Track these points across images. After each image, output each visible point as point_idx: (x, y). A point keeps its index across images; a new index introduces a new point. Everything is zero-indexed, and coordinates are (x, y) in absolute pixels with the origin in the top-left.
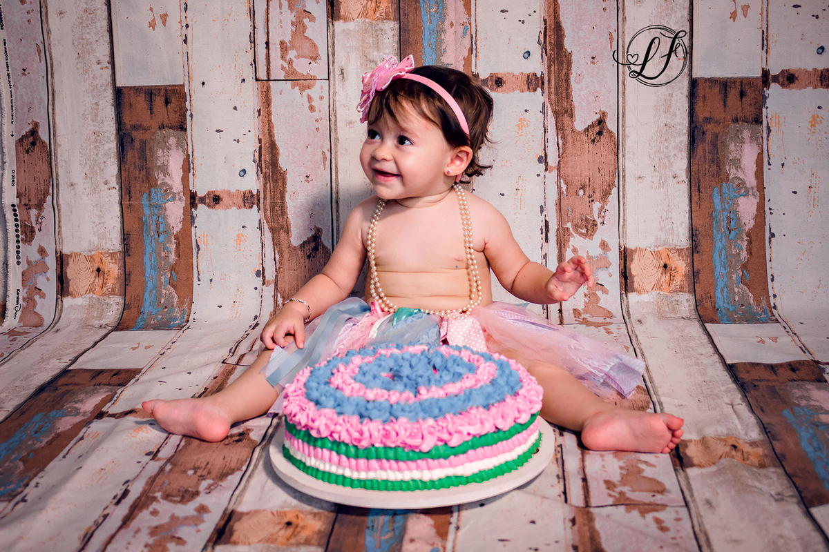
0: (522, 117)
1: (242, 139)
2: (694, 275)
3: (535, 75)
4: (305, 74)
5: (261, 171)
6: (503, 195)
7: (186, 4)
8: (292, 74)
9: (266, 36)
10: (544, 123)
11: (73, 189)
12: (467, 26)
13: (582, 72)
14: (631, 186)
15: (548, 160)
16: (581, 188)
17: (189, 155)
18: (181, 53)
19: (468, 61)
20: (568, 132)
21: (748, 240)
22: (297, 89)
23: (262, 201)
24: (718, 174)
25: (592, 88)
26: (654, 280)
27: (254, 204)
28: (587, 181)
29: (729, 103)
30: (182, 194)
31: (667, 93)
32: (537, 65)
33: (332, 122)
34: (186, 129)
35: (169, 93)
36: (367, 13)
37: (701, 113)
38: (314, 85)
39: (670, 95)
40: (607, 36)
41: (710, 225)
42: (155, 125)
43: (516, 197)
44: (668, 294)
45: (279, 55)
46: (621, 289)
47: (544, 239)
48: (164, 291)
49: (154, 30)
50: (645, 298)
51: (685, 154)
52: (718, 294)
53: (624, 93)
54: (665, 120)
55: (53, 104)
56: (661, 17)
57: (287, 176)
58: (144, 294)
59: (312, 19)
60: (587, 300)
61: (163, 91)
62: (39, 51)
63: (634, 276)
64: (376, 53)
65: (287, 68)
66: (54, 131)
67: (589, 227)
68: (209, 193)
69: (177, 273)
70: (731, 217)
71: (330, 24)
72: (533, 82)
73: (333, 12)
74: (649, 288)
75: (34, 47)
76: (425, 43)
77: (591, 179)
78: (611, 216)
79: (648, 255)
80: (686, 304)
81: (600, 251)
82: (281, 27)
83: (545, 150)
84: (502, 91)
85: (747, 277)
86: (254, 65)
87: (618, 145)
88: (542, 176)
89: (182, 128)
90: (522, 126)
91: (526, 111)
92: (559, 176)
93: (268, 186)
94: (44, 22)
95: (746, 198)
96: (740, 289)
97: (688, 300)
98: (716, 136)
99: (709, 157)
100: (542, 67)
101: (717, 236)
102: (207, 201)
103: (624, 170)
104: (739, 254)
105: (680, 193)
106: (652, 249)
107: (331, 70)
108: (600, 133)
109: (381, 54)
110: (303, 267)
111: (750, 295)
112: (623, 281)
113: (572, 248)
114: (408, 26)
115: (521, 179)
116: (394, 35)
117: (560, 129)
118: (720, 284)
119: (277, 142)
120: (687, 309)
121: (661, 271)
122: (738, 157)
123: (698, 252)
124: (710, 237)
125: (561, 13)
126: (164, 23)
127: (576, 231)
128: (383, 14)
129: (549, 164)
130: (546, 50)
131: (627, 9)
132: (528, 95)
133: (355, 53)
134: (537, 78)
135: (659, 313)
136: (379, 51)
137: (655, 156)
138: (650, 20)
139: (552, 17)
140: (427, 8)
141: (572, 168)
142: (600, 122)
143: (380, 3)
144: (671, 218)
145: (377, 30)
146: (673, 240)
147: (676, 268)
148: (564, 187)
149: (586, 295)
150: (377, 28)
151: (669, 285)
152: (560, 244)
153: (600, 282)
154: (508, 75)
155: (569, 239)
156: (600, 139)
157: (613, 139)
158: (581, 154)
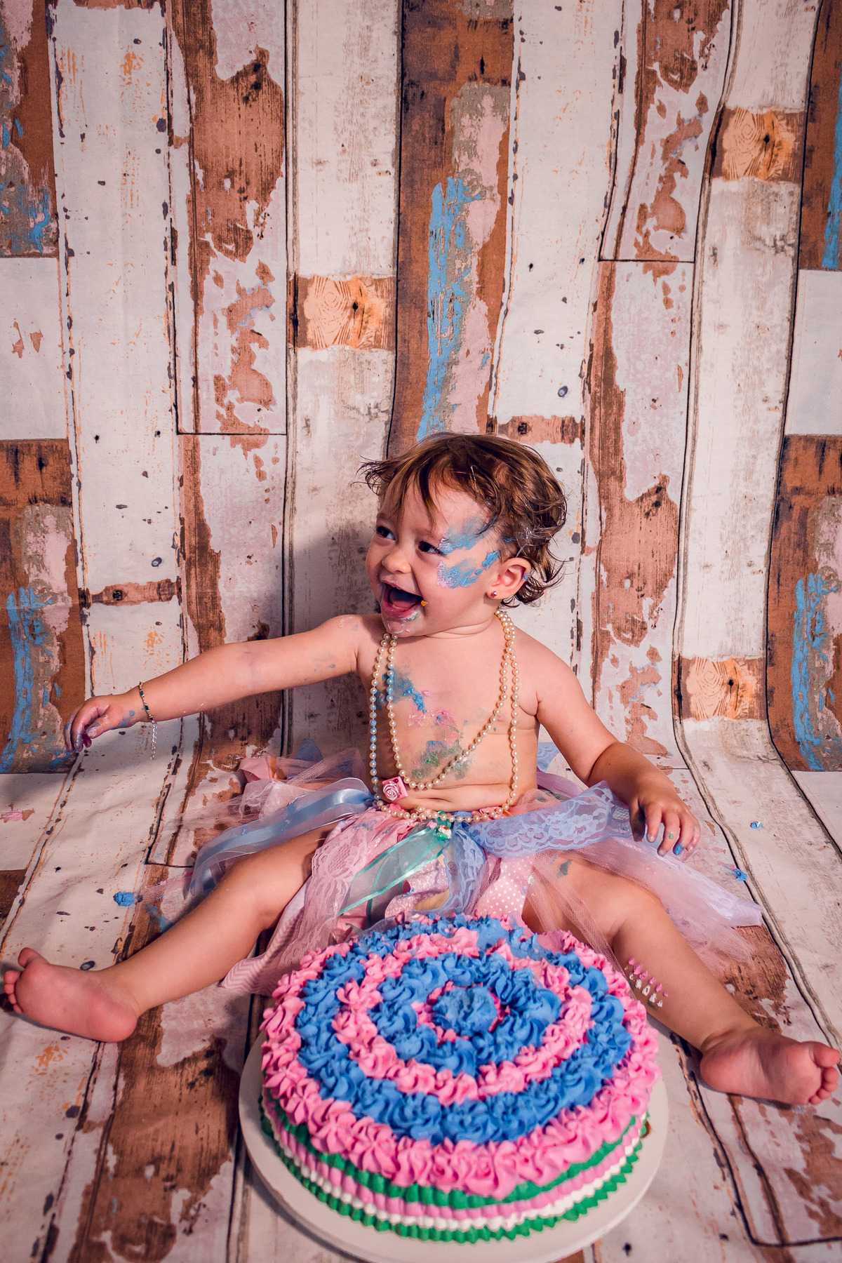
1: (154, 518)
2: (767, 695)
3: (573, 419)
4: (252, 425)
5: (184, 557)
7: (70, 318)
8: (232, 425)
9: (193, 369)
10: (584, 490)
12: (488, 353)
13: (638, 419)
14: (694, 577)
15: (587, 539)
16: (628, 578)
17: (75, 541)
18: (63, 393)
19: (483, 401)
20: (615, 501)
21: (835, 650)
22: (239, 448)
23: (184, 590)
24: (804, 563)
25: (652, 443)
26: (716, 702)
27: (173, 594)
28: (636, 568)
29: (827, 469)
30: (66, 595)
31: (750, 454)
32: (575, 407)
33: (289, 489)
34: (70, 504)
35: (44, 451)
36: (348, 338)
37: (791, 482)
38: (264, 442)
39: (754, 457)
40: (674, 370)
41: (791, 630)
42: (22, 496)
44: (735, 721)
45: (213, 396)
46: (674, 714)
47: (575, 645)
48: (42, 711)
49: (20, 356)
50: (704, 725)
51: (765, 535)
52: (797, 721)
53: (693, 451)
54: (744, 490)
56: (749, 351)
57: (221, 558)
58: (13, 715)
59: (264, 344)
60: (629, 728)
61: (34, 449)
63: (691, 695)
64: (359, 397)
65: (225, 417)
67: (636, 630)
68: (107, 589)
69: (61, 686)
70: (818, 617)
71: (291, 352)
72: (570, 430)
73: (295, 335)
74: (709, 711)
76: (429, 380)
77: (642, 565)
78: (665, 619)
79: (709, 666)
80: (758, 735)
81: (647, 661)
82: (217, 355)
83: (583, 526)
85: (833, 698)
86: (174, 411)
87: (680, 521)
88: (578, 559)
89: (65, 501)
92: (599, 559)
93: (193, 572)
95: (837, 594)
96: (824, 715)
97: (760, 730)
98: (805, 512)
99: (794, 538)
100: (583, 408)
101: (797, 643)
102: (105, 598)
103: (686, 555)
104: (824, 668)
105: (754, 586)
106: (714, 660)
107: (291, 420)
108: (657, 504)
109: (367, 398)
111: (837, 722)
112: (676, 702)
113: (612, 657)
114: (409, 358)
116: (386, 371)
117: (604, 496)
118: (799, 707)
119: (208, 522)
120: (760, 741)
121: (725, 689)
122: (831, 540)
123: (773, 665)
124: (789, 644)
125: (614, 335)
126: (37, 346)
127: (619, 636)
128: (372, 339)
129: (587, 544)
130: (589, 385)
131: (703, 335)
132: (561, 447)
133: (327, 396)
134: (575, 424)
135: (726, 748)
136: (363, 393)
137: (728, 538)
138: (734, 353)
139: (602, 341)
140: (438, 332)
141: (617, 549)
142: (659, 489)
143: (367, 322)
144: (742, 619)
145: (361, 363)
146: (742, 647)
147: (744, 685)
148: (604, 575)
149: (627, 721)
150: (361, 360)
151: (736, 708)
152: (597, 652)
153: (646, 702)
154: (535, 419)
155: (609, 647)
156: (657, 511)
157: (674, 512)
158: (630, 530)
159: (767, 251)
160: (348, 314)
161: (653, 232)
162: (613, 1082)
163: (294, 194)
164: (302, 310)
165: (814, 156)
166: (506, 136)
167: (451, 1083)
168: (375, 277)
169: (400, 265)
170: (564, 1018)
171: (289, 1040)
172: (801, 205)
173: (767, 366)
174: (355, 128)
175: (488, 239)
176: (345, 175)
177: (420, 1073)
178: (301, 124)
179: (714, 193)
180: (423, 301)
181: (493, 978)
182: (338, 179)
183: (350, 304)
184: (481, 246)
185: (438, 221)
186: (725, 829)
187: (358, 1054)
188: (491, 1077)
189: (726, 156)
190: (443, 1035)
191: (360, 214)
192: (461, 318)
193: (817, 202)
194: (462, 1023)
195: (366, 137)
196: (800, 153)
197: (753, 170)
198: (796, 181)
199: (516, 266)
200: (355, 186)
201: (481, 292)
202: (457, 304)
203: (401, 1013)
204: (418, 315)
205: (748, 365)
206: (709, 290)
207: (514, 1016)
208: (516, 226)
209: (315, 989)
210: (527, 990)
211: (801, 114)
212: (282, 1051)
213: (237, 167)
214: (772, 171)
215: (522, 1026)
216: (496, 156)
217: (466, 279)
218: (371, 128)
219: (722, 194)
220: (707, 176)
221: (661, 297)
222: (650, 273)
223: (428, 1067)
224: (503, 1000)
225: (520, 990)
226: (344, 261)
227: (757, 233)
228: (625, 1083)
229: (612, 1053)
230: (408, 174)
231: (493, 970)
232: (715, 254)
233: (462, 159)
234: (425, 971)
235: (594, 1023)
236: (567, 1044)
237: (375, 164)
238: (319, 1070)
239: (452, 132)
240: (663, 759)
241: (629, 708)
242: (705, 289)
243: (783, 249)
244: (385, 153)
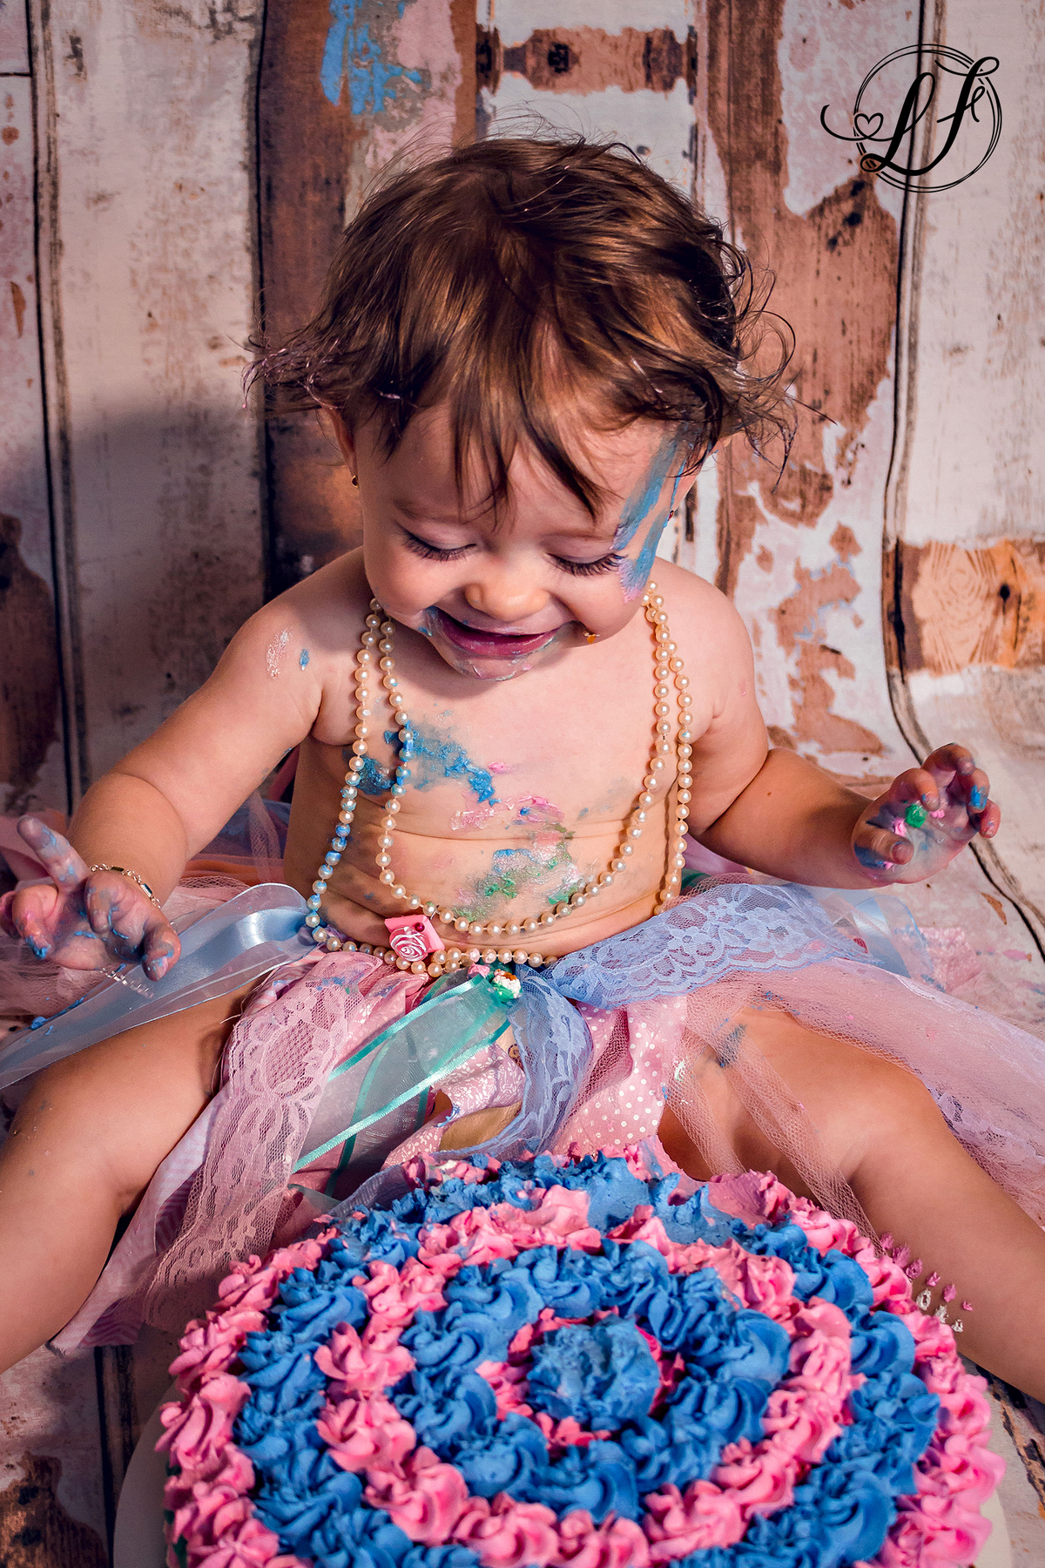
3: (669, 35)
10: (693, 190)
13: (813, 30)
14: (931, 373)
20: (765, 218)
25: (842, 83)
26: (973, 634)
28: (808, 359)
32: (676, 7)
33: (45, 200)
44: (1015, 671)
46: (888, 662)
47: (683, 531)
50: (953, 684)
54: (1039, 182)
60: (798, 696)
63: (923, 622)
67: (808, 492)
72: (663, 60)
74: (961, 655)
77: (820, 352)
78: (871, 464)
79: (959, 560)
81: (831, 554)
84: (568, 87)
87: (902, 255)
91: (641, 150)
100: (692, 10)
103: (913, 329)
106: (971, 545)
107: (38, 43)
108: (853, 220)
112: (893, 638)
113: (756, 550)
117: (739, 206)
121: (993, 606)
127: (774, 506)
132: (645, 98)
134: (674, 46)
135: (1000, 730)
137: (1004, 287)
142: (858, 187)
144: (1026, 457)
146: (1028, 517)
147: (1032, 596)
149: (793, 683)
151: (1015, 644)
152: (728, 544)
153: (830, 643)
154: (585, 36)
155: (753, 530)
156: (852, 235)
157: (889, 235)
158: (795, 280)
162: (918, 1503)
167: (594, 1542)
170: (800, 1373)
171: (227, 1474)
177: (524, 1523)
181: (640, 1297)
186: (1025, 909)
187: (386, 1494)
188: (675, 1521)
190: (553, 1432)
194: (594, 1404)
203: (460, 1392)
207: (699, 1379)
209: (268, 1354)
210: (718, 1319)
212: (217, 1497)
215: (719, 1400)
223: (539, 1509)
224: (665, 1342)
225: (701, 1317)
228: (942, 1503)
229: (908, 1439)
231: (638, 1279)
234: (496, 1295)
235: (862, 1379)
236: (816, 1431)
238: (308, 1537)
240: (875, 760)
241: (796, 655)
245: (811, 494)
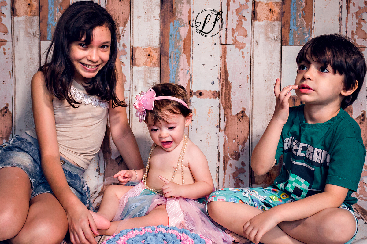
0: (210, 109)
3: (216, 91)
6: (201, 141)
10: (219, 112)
11: (21, 132)
12: (188, 71)
13: (235, 91)
14: (255, 139)
15: (221, 127)
16: (234, 139)
19: (188, 85)
20: (229, 116)
25: (240, 98)
26: (263, 179)
28: (236, 136)
31: (270, 101)
32: (217, 88)
33: (131, 108)
36: (147, 64)
39: (272, 102)
40: (246, 76)
43: (207, 142)
46: (249, 183)
47: (218, 160)
53: (253, 100)
54: (269, 112)
55: (15, 96)
56: (268, 70)
59: (124, 65)
60: (235, 186)
62: (10, 74)
63: (255, 177)
64: (150, 80)
66: (15, 107)
71: (132, 67)
72: (215, 95)
73: (133, 63)
74: (261, 182)
75: (8, 73)
76: (171, 76)
77: (238, 136)
78: (246, 152)
81: (241, 166)
83: (219, 123)
84: (202, 98)
87: (250, 122)
88: (218, 133)
90: (210, 113)
91: (212, 106)
92: (225, 134)
94: (13, 63)
100: (219, 88)
103: (252, 132)
107: (131, 86)
108: (242, 117)
109: (152, 81)
110: (116, 168)
112: (251, 179)
113: (229, 164)
114: (164, 69)
115: (209, 134)
116: (158, 73)
117: (226, 114)
125: (227, 66)
127: (231, 157)
128: (154, 64)
129: (221, 129)
130: (221, 81)
131: (254, 66)
132: (213, 99)
133: (141, 80)
134: (217, 93)
136: (151, 79)
138: (264, 71)
139: (224, 68)
140: (172, 63)
141: (231, 131)
142: (243, 112)
143: (152, 59)
145: (151, 71)
147: (273, 174)
148: (227, 139)
149: (235, 184)
150: (151, 70)
151: (270, 181)
152: (225, 162)
153: (240, 179)
154: (205, 91)
155: (228, 160)
156: (242, 119)
157: (248, 119)
158: (234, 125)
159: (272, 41)
160: (147, 57)
161: (237, 36)
163: (132, 25)
164: (134, 56)
165: (285, 14)
166: (190, 9)
168: (154, 47)
169: (161, 44)
172: (282, 27)
173: (274, 74)
174: (149, 8)
175: (186, 37)
176: (146, 20)
178: (134, 7)
179: (255, 25)
180: (168, 54)
182: (144, 21)
183: (148, 54)
184: (184, 39)
185: (172, 32)
189: (258, 15)
191: (150, 30)
192: (179, 58)
193: (286, 26)
195: (152, 10)
196: (281, 13)
197: (267, 18)
198: (280, 21)
199: (194, 45)
200: (149, 23)
201: (184, 52)
202: (177, 55)
204: (167, 58)
205: (268, 74)
206: (256, 53)
208: (193, 33)
211: (280, 2)
213: (117, 18)
214: (273, 19)
216: (188, 15)
217: (180, 48)
218: (153, 8)
219: (258, 25)
220: (253, 20)
221: (241, 55)
222: (238, 48)
226: (146, 43)
227: (269, 36)
230: (163, 19)
232: (257, 43)
233: (178, 16)
237: (154, 17)
239: (175, 8)
241: (235, 180)
242: (254, 53)
243: (277, 40)
244: (157, 14)
245: (237, 156)
